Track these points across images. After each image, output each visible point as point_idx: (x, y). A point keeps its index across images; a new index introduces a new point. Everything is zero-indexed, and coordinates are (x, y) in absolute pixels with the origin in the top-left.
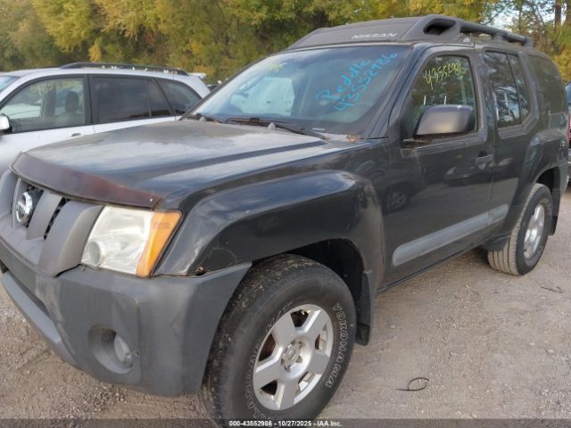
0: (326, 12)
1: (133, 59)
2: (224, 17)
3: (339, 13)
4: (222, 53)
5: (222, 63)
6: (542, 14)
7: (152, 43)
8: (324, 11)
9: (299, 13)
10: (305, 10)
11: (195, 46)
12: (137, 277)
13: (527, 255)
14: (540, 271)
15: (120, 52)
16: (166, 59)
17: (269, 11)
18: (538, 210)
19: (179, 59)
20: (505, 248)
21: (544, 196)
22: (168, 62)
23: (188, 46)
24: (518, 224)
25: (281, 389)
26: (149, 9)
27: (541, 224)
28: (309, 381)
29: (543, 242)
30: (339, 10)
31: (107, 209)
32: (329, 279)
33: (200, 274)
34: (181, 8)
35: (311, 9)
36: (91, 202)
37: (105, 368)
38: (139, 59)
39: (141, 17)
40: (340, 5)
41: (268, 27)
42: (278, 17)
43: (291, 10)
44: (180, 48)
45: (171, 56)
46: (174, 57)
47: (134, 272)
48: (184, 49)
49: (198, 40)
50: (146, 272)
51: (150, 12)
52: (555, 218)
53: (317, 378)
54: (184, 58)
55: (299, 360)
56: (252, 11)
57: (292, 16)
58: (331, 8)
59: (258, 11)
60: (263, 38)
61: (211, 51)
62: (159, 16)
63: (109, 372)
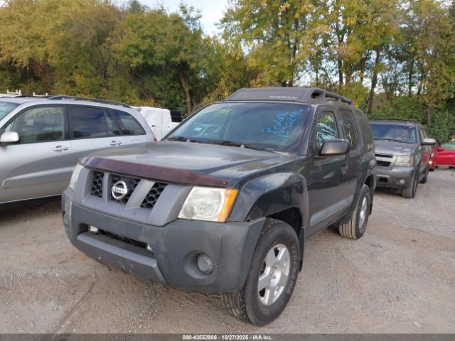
0: (189, 63)
1: (20, 85)
2: (103, 58)
3: (197, 64)
4: (101, 85)
5: (101, 93)
6: (332, 76)
7: (38, 73)
8: (186, 62)
9: (167, 61)
10: (172, 60)
11: (78, 78)
12: (218, 222)
13: (360, 227)
14: (366, 236)
15: (9, 78)
16: (52, 86)
17: (144, 58)
18: (365, 199)
19: (63, 88)
20: (350, 223)
21: (367, 191)
22: (54, 89)
23: (71, 78)
24: (357, 208)
25: (268, 293)
26: (39, 46)
27: (365, 208)
28: (278, 290)
29: (366, 219)
30: (198, 62)
31: (195, 188)
32: (290, 231)
33: (249, 221)
34: (69, 48)
35: (178, 59)
36: (185, 184)
37: (191, 277)
38: (25, 84)
39: (33, 52)
40: (198, 58)
41: (141, 69)
42: (150, 63)
43: (162, 58)
44: (64, 78)
45: (57, 84)
46: (59, 86)
47: (216, 220)
48: (68, 80)
49: (81, 74)
50: (223, 220)
51: (41, 49)
52: (371, 205)
53: (282, 288)
54: (68, 86)
55: (275, 277)
56: (131, 57)
57: (162, 63)
58: (191, 60)
59: (135, 57)
60: (135, 76)
61: (92, 83)
62: (49, 53)
63: (193, 279)
